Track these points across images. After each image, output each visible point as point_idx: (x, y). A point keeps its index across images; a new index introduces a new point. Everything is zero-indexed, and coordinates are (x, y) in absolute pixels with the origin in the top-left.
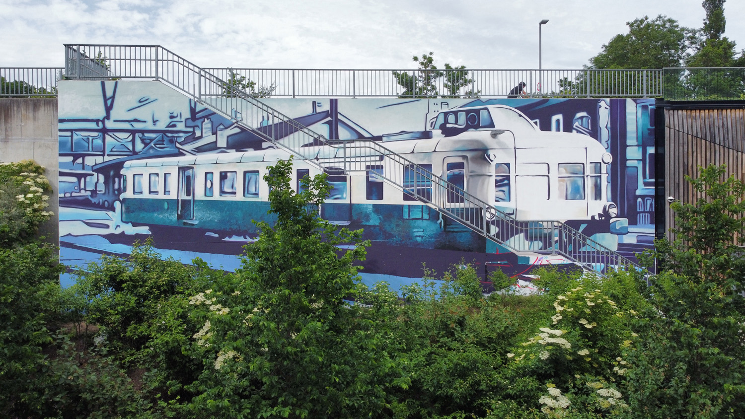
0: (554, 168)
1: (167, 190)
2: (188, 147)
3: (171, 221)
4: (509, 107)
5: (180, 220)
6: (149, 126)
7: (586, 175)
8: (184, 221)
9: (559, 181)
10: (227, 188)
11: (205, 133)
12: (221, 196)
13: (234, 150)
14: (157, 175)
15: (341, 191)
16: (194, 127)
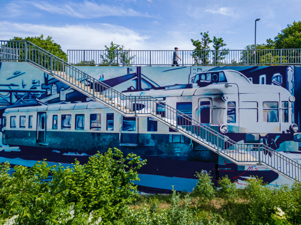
0: (260, 105)
1: (30, 125)
2: (43, 101)
3: (32, 143)
4: (235, 71)
5: (38, 143)
6: (20, 88)
7: (279, 108)
8: (40, 143)
9: (263, 112)
10: (66, 124)
11: (53, 92)
12: (62, 129)
13: (70, 102)
14: (25, 116)
15: (132, 126)
16: (47, 89)
